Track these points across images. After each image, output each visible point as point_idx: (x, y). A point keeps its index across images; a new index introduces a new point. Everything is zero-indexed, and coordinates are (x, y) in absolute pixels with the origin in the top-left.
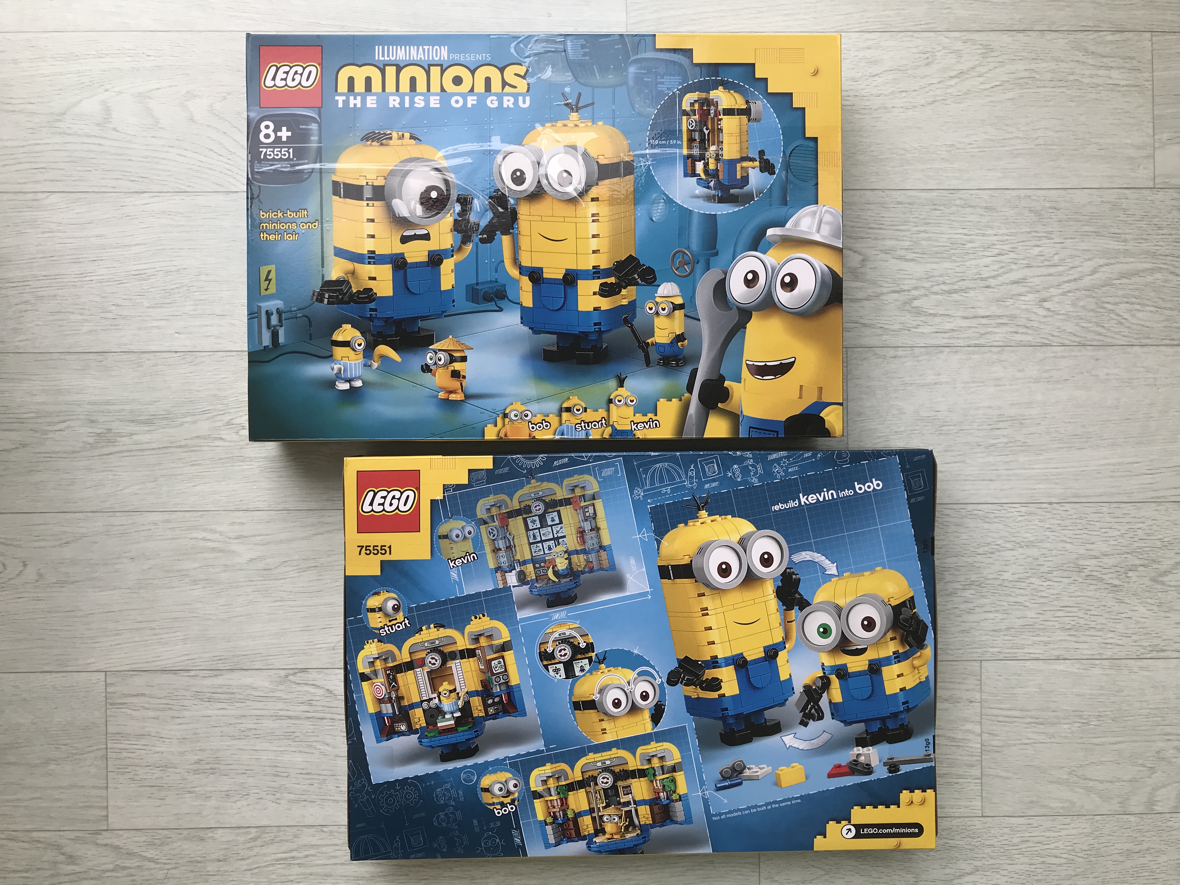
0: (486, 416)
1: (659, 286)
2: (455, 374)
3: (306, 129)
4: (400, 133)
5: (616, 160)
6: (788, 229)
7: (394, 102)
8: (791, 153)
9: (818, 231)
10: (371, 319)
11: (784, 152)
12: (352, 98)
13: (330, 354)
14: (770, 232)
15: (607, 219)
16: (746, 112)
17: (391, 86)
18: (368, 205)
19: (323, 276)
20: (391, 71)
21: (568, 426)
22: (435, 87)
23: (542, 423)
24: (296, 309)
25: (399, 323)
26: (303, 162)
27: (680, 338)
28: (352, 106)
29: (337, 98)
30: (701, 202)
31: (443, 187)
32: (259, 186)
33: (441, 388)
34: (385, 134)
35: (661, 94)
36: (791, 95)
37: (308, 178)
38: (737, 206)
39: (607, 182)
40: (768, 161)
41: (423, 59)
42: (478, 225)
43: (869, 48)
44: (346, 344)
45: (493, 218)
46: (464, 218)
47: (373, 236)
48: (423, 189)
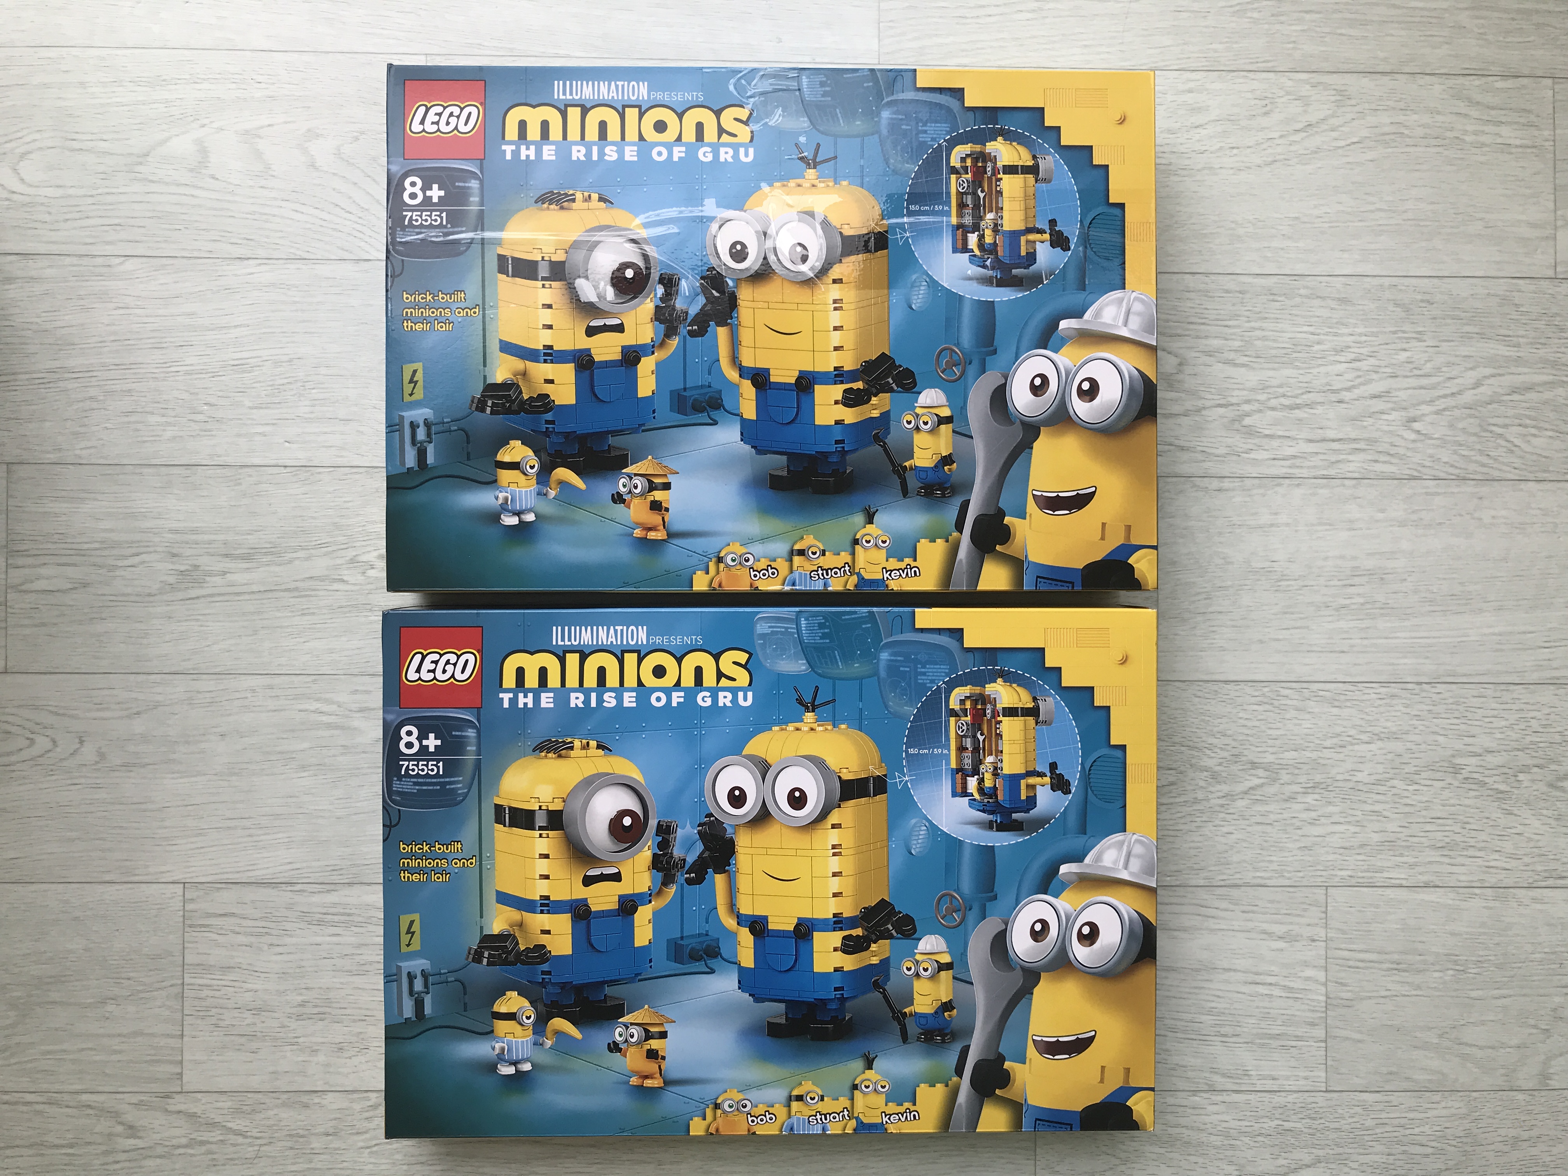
0: (695, 560)
1: (920, 393)
2: (656, 506)
3: (464, 187)
4: (586, 194)
5: (865, 231)
6: (1087, 321)
7: (578, 153)
8: (1090, 223)
9: (1126, 324)
10: (547, 433)
11: (1081, 221)
12: (523, 148)
13: (493, 478)
14: (1064, 324)
15: (853, 306)
16: (1033, 170)
17: (574, 133)
18: (543, 286)
19: (485, 377)
20: (574, 114)
21: (800, 574)
22: (632, 135)
23: (767, 570)
24: (449, 420)
25: (583, 439)
26: (460, 229)
27: (947, 460)
28: (523, 157)
29: (504, 147)
30: (974, 285)
31: (641, 264)
32: (403, 260)
33: (637, 524)
34: (566, 195)
35: (923, 146)
36: (1090, 148)
37: (466, 251)
38: (1020, 291)
39: (853, 258)
40: (1060, 233)
41: (616, 98)
42: (687, 313)
43: (1190, 91)
44: (514, 466)
45: (705, 305)
46: (668, 304)
47: (550, 327)
48: (616, 266)
